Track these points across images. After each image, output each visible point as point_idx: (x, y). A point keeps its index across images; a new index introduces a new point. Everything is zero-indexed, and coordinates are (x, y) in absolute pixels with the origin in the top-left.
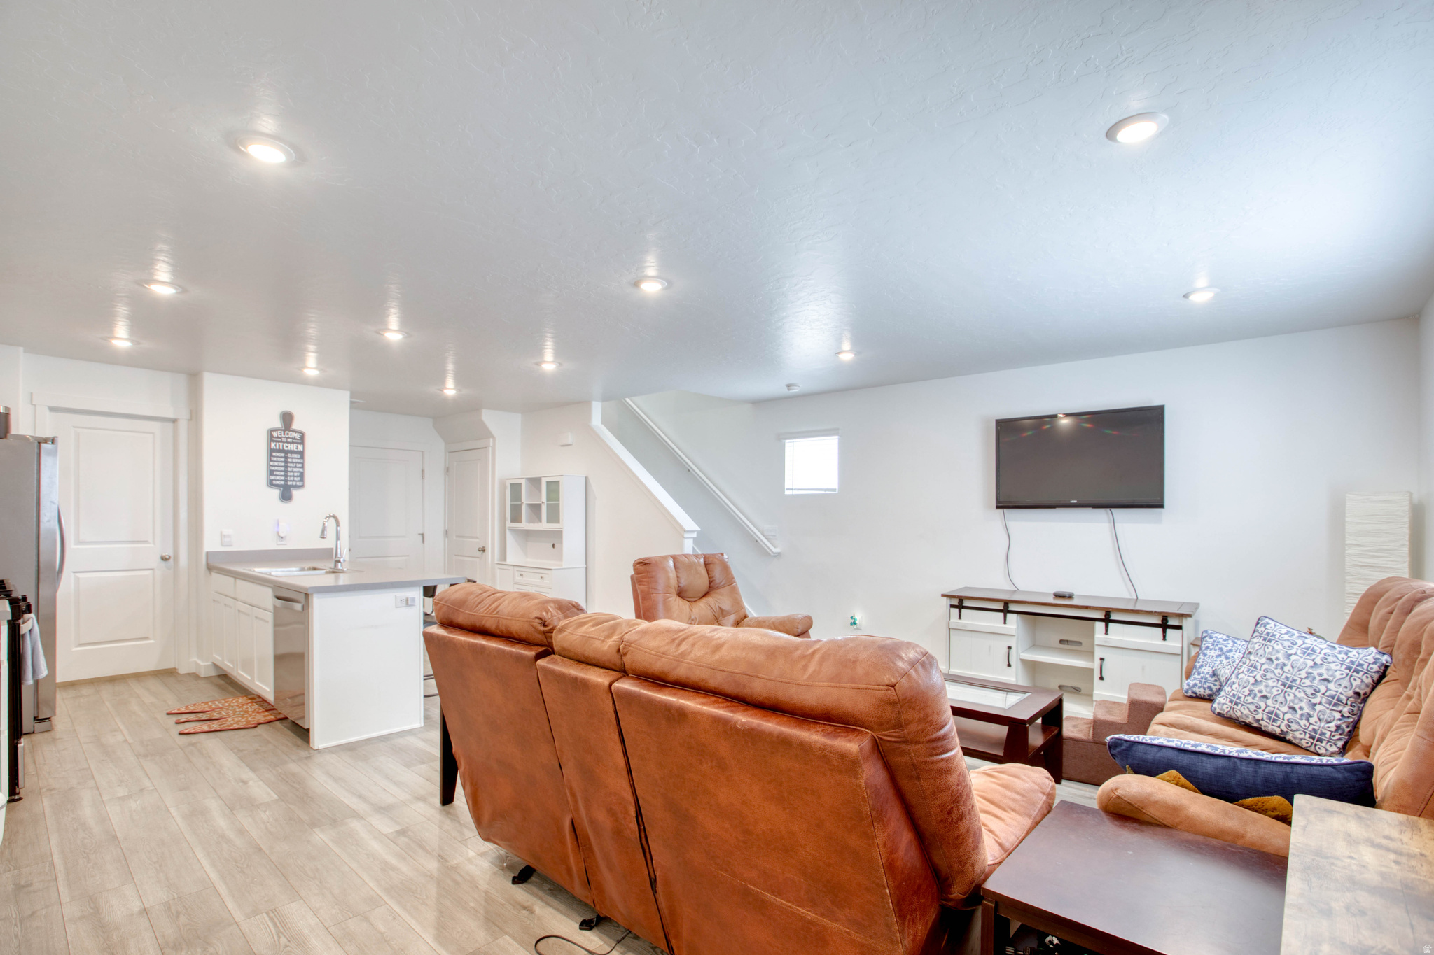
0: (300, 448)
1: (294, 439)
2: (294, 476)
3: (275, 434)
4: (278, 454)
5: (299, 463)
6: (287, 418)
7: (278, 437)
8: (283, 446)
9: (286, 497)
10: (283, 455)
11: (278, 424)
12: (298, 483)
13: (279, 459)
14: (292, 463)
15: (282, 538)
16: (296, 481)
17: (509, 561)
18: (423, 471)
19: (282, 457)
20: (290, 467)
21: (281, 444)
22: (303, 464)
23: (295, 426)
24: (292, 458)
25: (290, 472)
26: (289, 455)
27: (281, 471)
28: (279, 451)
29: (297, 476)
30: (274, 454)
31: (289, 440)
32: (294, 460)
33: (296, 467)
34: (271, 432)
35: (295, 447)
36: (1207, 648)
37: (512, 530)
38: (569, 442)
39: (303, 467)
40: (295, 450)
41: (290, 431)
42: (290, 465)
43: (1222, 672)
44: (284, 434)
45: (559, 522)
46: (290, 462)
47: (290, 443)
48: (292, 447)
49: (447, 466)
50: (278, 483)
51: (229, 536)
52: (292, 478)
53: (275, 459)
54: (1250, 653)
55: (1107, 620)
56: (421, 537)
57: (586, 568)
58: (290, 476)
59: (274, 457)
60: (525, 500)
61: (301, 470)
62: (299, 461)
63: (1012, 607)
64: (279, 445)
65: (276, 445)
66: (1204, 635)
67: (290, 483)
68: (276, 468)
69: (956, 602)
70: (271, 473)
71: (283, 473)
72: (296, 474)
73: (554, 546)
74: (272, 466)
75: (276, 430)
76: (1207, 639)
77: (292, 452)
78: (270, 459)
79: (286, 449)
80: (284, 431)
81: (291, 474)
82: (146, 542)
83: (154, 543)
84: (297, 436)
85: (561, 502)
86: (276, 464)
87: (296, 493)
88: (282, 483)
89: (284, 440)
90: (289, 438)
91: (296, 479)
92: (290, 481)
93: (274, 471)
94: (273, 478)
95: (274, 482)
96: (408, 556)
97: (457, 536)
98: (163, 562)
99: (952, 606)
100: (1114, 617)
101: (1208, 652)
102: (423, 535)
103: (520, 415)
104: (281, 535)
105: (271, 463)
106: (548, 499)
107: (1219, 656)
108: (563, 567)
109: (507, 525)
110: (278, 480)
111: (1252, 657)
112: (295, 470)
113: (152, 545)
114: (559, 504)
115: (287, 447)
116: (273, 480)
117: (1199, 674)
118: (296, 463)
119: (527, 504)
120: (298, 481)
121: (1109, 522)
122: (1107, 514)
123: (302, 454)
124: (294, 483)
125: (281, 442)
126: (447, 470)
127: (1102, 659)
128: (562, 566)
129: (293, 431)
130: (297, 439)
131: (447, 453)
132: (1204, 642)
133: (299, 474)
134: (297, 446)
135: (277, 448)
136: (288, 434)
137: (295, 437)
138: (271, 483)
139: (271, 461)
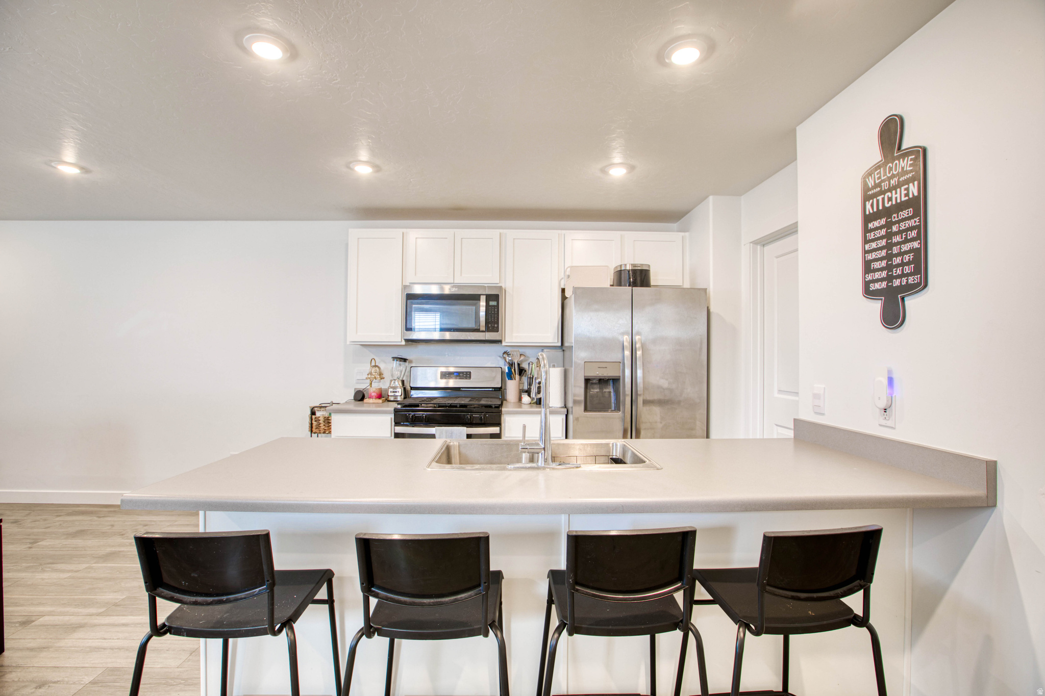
0: (918, 188)
1: (904, 172)
2: (902, 264)
3: (871, 181)
4: (876, 223)
5: (911, 229)
6: (893, 133)
7: (876, 186)
8: (884, 200)
9: (893, 317)
10: (883, 221)
11: (875, 156)
12: (911, 280)
13: (877, 233)
14: (901, 232)
15: (884, 410)
16: (908, 275)
19: (880, 227)
20: (896, 244)
21: (881, 198)
22: (919, 227)
23: (908, 143)
24: (898, 222)
25: (896, 255)
26: (894, 217)
27: (881, 258)
28: (879, 214)
29: (908, 263)
30: (870, 226)
31: (895, 181)
32: (903, 226)
33: (906, 241)
34: (865, 179)
39: (922, 236)
40: (903, 199)
41: (897, 158)
42: (894, 239)
46: (897, 233)
47: (896, 187)
48: (899, 195)
50: (879, 286)
52: (899, 271)
53: (873, 235)
58: (898, 266)
59: (870, 230)
61: (920, 246)
62: (912, 222)
64: (878, 201)
65: (872, 205)
67: (897, 283)
68: (875, 255)
70: (867, 267)
71: (885, 263)
72: (907, 258)
74: (870, 251)
75: (872, 172)
77: (900, 207)
78: (865, 237)
79: (889, 205)
80: (886, 165)
81: (900, 260)
84: (907, 163)
86: (874, 245)
87: (913, 304)
88: (884, 285)
89: (884, 185)
90: (893, 176)
91: (907, 270)
92: (897, 277)
93: (871, 261)
94: (869, 277)
95: (873, 287)
105: (867, 246)
110: (879, 280)
112: (905, 248)
115: (890, 199)
116: (869, 282)
118: (906, 230)
120: (911, 274)
123: (921, 203)
124: (905, 281)
125: (880, 192)
129: (903, 156)
130: (907, 172)
133: (911, 256)
134: (907, 189)
135: (875, 210)
136: (891, 169)
137: (903, 168)
138: (868, 292)
139: (866, 241)
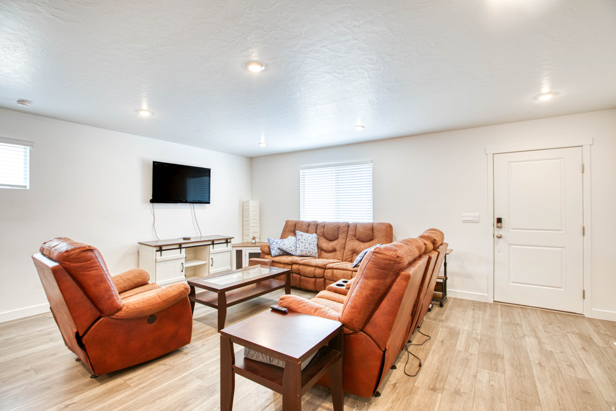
36: (272, 243)
43: (283, 247)
54: (299, 239)
55: (213, 244)
63: (183, 246)
66: (269, 239)
69: (158, 249)
76: (270, 240)
99: (157, 251)
100: (215, 242)
101: (273, 244)
107: (276, 244)
111: (300, 240)
117: (274, 250)
121: (191, 209)
122: (190, 206)
127: (212, 258)
132: (270, 241)
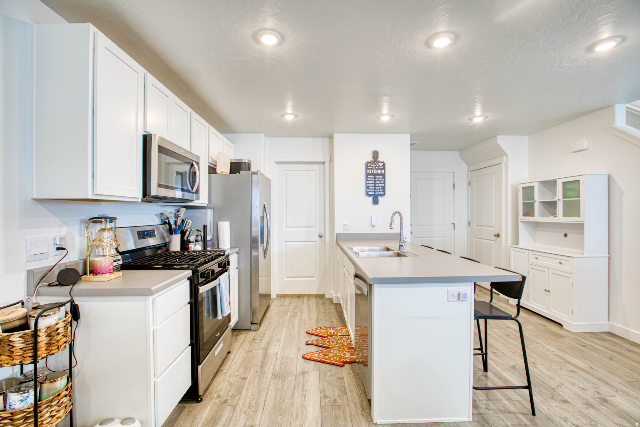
0: (383, 172)
1: (379, 166)
2: (379, 189)
3: (369, 165)
4: (371, 177)
5: (382, 181)
6: (375, 154)
7: (371, 166)
8: (373, 171)
9: (375, 202)
10: (373, 177)
11: (371, 159)
12: (382, 193)
13: (371, 179)
14: (378, 181)
15: (373, 226)
16: (381, 192)
17: (521, 245)
18: (454, 184)
19: (373, 178)
20: (377, 184)
21: (372, 170)
22: (384, 181)
23: (380, 159)
24: (378, 178)
25: (377, 186)
26: (377, 177)
27: (373, 186)
28: (372, 174)
29: (381, 189)
30: (369, 176)
31: (377, 168)
32: (380, 179)
33: (380, 183)
34: (367, 163)
35: (380, 171)
37: (523, 222)
38: (585, 148)
39: (384, 183)
40: (380, 173)
41: (377, 162)
42: (377, 182)
44: (374, 164)
45: (579, 216)
46: (377, 181)
47: (377, 169)
48: (378, 172)
49: (469, 180)
50: (371, 193)
51: (347, 225)
52: (378, 190)
53: (369, 179)
56: (453, 225)
57: (609, 258)
58: (378, 189)
59: (369, 178)
60: (538, 198)
61: (383, 185)
62: (382, 179)
64: (372, 171)
65: (370, 171)
67: (377, 193)
68: (370, 185)
70: (367, 187)
71: (373, 188)
72: (380, 188)
73: (565, 235)
74: (368, 183)
75: (369, 162)
77: (378, 174)
78: (367, 179)
79: (375, 173)
80: (374, 162)
81: (378, 188)
82: (312, 227)
83: (316, 228)
84: (381, 165)
85: (581, 199)
86: (370, 182)
87: (381, 199)
88: (373, 193)
89: (374, 168)
90: (377, 166)
92: (377, 192)
93: (369, 186)
94: (368, 190)
95: (369, 193)
96: (445, 237)
97: (477, 225)
98: (320, 238)
102: (454, 224)
103: (527, 137)
104: (373, 224)
105: (368, 182)
106: (564, 197)
108: (585, 255)
109: (519, 219)
110: (371, 192)
112: (380, 185)
113: (315, 229)
114: (579, 200)
115: (376, 172)
116: (368, 192)
118: (381, 181)
119: (539, 202)
120: (382, 192)
123: (384, 175)
124: (380, 193)
125: (372, 169)
126: (469, 184)
128: (583, 254)
129: (379, 162)
130: (381, 167)
131: (469, 172)
133: (382, 187)
134: (381, 171)
135: (371, 173)
136: (376, 164)
137: (380, 165)
138: (367, 194)
139: (367, 180)
